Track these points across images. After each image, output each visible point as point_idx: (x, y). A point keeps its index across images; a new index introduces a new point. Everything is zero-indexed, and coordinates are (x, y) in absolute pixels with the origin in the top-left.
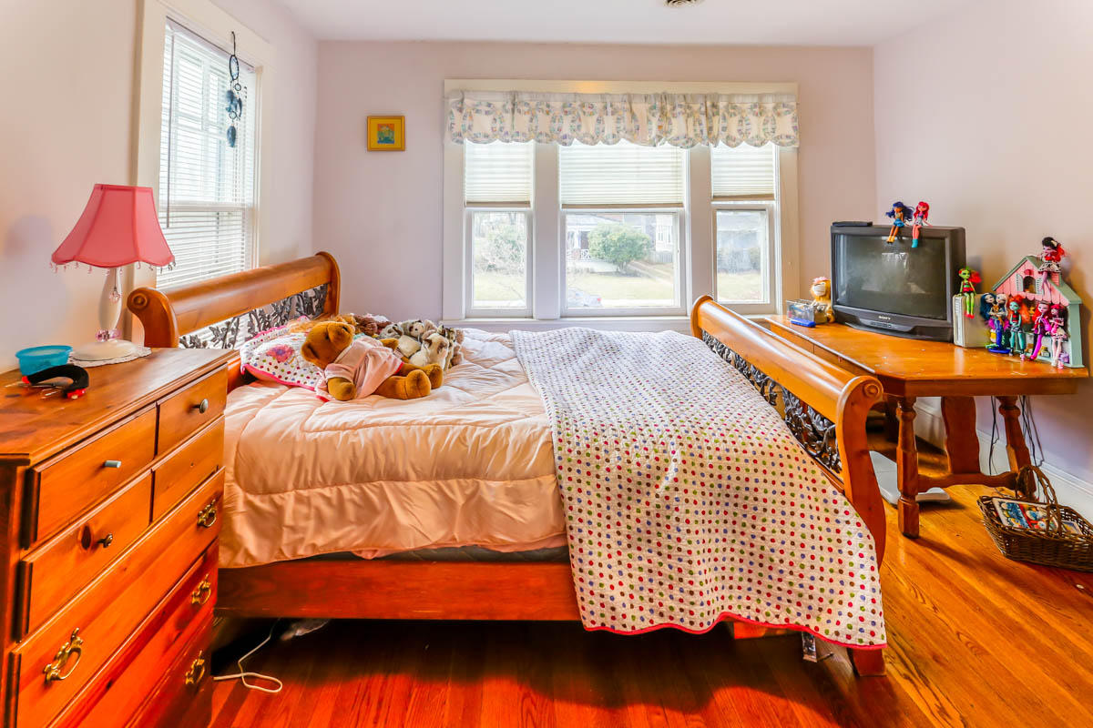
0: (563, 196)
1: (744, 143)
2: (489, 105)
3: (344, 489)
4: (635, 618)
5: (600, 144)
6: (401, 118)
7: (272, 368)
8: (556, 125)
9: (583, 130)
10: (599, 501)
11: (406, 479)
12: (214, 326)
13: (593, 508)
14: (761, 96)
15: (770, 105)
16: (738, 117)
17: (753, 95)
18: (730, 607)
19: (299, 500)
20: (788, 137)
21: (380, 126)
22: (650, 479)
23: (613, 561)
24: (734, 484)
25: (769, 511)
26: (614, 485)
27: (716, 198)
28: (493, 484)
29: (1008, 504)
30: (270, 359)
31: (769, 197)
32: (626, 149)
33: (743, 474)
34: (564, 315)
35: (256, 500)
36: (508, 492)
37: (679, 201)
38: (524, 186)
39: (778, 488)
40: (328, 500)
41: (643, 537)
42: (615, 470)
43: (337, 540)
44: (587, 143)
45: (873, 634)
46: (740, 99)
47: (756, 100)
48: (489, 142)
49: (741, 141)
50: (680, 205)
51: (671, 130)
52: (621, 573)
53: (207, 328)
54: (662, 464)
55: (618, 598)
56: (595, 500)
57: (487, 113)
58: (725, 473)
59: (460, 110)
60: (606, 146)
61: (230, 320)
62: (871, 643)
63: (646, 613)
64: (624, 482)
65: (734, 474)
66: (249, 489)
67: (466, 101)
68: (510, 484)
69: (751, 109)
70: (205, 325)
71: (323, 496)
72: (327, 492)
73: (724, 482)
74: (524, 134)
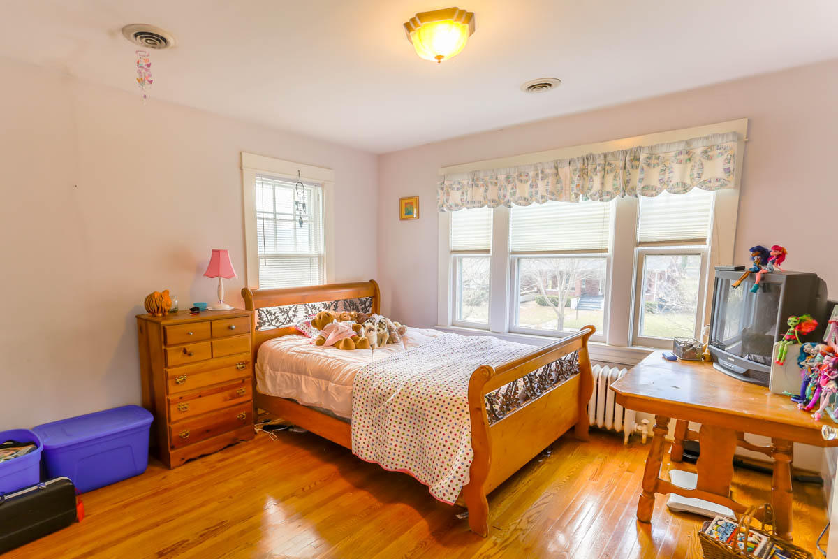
0: (512, 246)
1: (665, 191)
2: (459, 183)
3: (293, 375)
4: (367, 455)
5: (534, 204)
6: (417, 198)
7: (304, 329)
8: (502, 193)
9: (518, 194)
10: (363, 401)
11: (308, 375)
12: (281, 307)
13: (361, 404)
14: (688, 143)
15: (698, 150)
16: (661, 167)
17: (680, 142)
18: (410, 468)
19: (282, 375)
20: (718, 180)
21: (406, 204)
22: (385, 397)
23: (365, 428)
24: (419, 410)
25: (431, 428)
26: (370, 396)
27: (642, 243)
28: (333, 384)
29: (727, 523)
30: (305, 325)
31: (702, 241)
32: (553, 207)
33: (424, 407)
34: (512, 330)
35: (272, 373)
36: (337, 389)
37: (604, 247)
38: (485, 239)
39: (439, 418)
40: (289, 377)
41: (377, 423)
42: (372, 390)
43: (290, 393)
44: (520, 205)
45: (444, 495)
46: (664, 149)
47: (682, 147)
48: (459, 209)
49: (661, 190)
50: (606, 250)
51: (592, 187)
52: (366, 435)
53: (277, 307)
54: (391, 392)
55: (362, 444)
56: (362, 400)
57: (458, 189)
58: (417, 403)
59: (442, 189)
60: (538, 205)
61: (291, 306)
62: (442, 499)
63: (372, 455)
64: (374, 396)
65: (420, 405)
66: (271, 368)
67: (445, 182)
68: (337, 386)
69: (675, 156)
70: (276, 306)
71: (287, 375)
72: (289, 374)
73: (415, 408)
74: (480, 202)
